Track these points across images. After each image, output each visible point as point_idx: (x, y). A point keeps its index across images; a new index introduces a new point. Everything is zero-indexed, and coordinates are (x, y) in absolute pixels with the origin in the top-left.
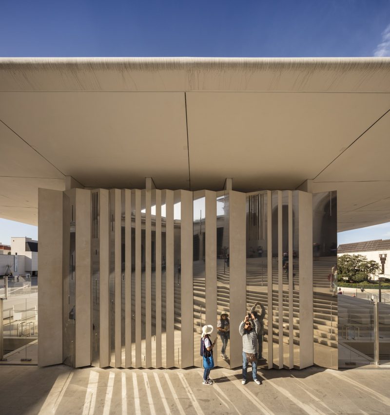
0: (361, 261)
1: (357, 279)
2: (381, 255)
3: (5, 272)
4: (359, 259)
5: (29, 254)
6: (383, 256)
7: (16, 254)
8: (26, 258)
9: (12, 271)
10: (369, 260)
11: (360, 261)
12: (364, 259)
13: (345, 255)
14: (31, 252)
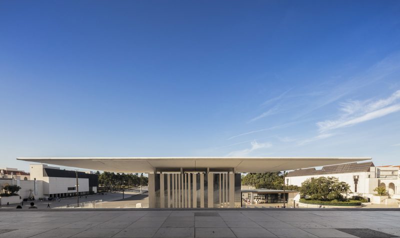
0: (334, 182)
1: (329, 198)
2: (355, 176)
3: (28, 195)
4: (333, 180)
5: (47, 179)
6: (356, 177)
7: (35, 179)
8: (44, 182)
9: (34, 195)
10: (340, 181)
11: (332, 182)
12: (336, 181)
13: (321, 178)
14: (48, 178)
